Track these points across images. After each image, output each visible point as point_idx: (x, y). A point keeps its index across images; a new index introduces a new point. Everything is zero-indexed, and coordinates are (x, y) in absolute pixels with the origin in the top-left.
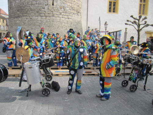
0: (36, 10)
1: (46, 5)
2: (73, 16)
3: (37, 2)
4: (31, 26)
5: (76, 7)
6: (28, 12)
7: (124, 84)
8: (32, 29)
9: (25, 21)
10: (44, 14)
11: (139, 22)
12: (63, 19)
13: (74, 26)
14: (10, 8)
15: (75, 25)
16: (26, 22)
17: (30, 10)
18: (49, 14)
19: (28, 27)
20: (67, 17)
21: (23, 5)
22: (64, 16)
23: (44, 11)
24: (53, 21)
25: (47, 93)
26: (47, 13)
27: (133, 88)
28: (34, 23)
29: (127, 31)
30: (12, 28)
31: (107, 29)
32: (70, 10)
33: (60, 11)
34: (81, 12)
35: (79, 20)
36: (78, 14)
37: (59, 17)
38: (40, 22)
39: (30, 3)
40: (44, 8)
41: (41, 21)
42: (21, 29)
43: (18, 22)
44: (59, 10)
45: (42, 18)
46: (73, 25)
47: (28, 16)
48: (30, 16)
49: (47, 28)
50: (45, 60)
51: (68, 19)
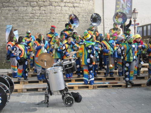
4: (17, 22)
8: (19, 26)
10: (37, 3)
12: (67, 8)
13: (84, 19)
15: (85, 16)
16: (9, 16)
19: (13, 24)
20: (72, 5)
22: (67, 3)
24: (51, 13)
26: (42, 1)
28: (22, 18)
31: (136, 20)
35: (90, 7)
37: (59, 6)
38: (31, 15)
41: (32, 13)
42: (11, 28)
45: (34, 8)
46: (82, 17)
47: (11, 7)
48: (15, 6)
49: (42, 24)
50: (68, 64)
51: (73, 8)
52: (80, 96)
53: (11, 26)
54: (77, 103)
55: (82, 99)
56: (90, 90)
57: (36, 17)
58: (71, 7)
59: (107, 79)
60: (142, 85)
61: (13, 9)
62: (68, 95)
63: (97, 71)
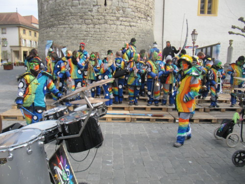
0: (79, 14)
1: (94, 6)
2: (139, 21)
3: (81, 2)
4: (71, 40)
5: (144, 8)
6: (67, 18)
9: (62, 32)
10: (92, 20)
12: (123, 27)
14: (41, 13)
15: (142, 37)
16: (64, 33)
17: (69, 14)
18: (99, 19)
19: (67, 42)
20: (128, 24)
21: (59, 8)
22: (123, 22)
23: (92, 16)
24: (105, 31)
26: (96, 19)
28: (76, 35)
29: (232, 45)
30: (43, 44)
31: (196, 42)
32: (133, 13)
33: (118, 15)
34: (151, 15)
35: (148, 28)
36: (146, 19)
37: (115, 24)
38: (85, 33)
39: (70, 4)
40: (91, 11)
41: (86, 31)
42: (51, 44)
43: (51, 33)
44: (115, 13)
45: (89, 26)
46: (139, 37)
47: (66, 24)
48: (70, 23)
49: (96, 43)
51: (130, 27)
53: (52, 41)
57: (90, 35)
58: (127, 26)
59: (152, 109)
60: (195, 121)
61: (68, 26)
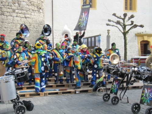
2: (33, 14)
5: (36, 2)
7: (105, 99)
11: (124, 22)
12: (19, 19)
13: (35, 29)
15: (36, 27)
20: (23, 16)
22: (19, 14)
24: (2, 22)
25: (22, 111)
27: (115, 101)
29: (110, 34)
32: (28, 6)
33: (13, 7)
34: (43, 7)
35: (41, 19)
36: (39, 11)
37: (11, 16)
44: (11, 6)
46: (33, 27)
50: (20, 73)
51: (25, 18)
52: (32, 105)
54: (29, 112)
55: (34, 107)
56: (41, 97)
58: (22, 17)
59: (58, 86)
62: (19, 103)
63: (48, 78)
